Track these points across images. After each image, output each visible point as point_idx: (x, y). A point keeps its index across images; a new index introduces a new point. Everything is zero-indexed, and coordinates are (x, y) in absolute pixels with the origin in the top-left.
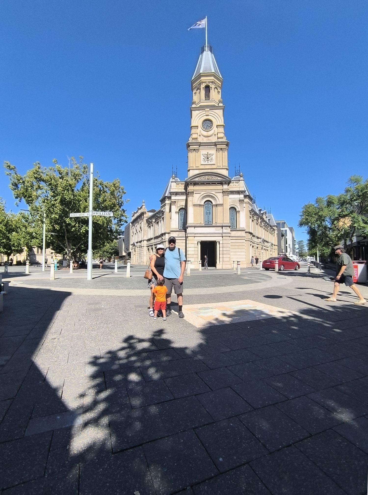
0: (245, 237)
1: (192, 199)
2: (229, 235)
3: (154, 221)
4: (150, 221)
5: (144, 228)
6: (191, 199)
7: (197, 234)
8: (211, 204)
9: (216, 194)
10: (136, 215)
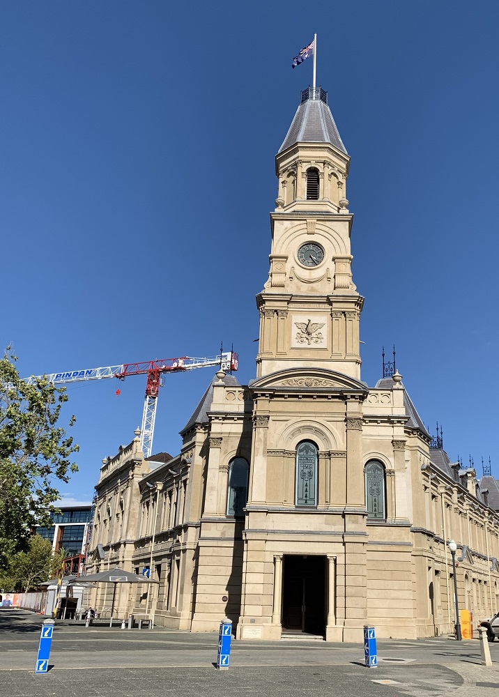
0: (410, 545)
1: (265, 434)
2: (362, 539)
3: (160, 487)
4: (149, 487)
5: (132, 507)
6: (261, 436)
7: (274, 532)
8: (314, 451)
9: (329, 425)
10: (113, 467)
